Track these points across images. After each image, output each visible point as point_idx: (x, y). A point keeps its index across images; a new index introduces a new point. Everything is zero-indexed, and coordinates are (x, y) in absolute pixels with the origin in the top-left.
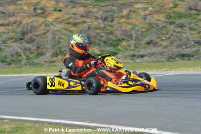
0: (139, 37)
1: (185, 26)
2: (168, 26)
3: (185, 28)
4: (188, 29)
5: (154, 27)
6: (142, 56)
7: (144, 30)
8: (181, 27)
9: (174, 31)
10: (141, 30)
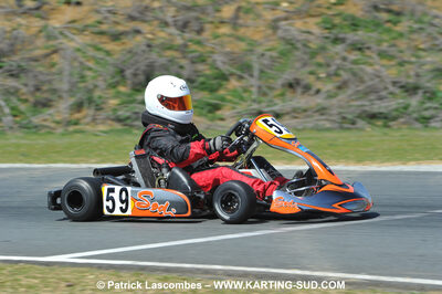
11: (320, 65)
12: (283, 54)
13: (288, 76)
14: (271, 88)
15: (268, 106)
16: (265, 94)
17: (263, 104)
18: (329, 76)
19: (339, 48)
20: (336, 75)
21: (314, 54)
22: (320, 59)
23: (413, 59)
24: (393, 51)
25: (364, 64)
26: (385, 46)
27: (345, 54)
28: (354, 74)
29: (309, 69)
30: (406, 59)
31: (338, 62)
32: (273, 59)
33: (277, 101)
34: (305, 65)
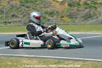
0: (7, 12)
1: (30, 7)
2: (21, 7)
3: (30, 8)
4: (31, 9)
5: (14, 8)
6: (10, 23)
7: (9, 9)
8: (28, 8)
9: (25, 10)
10: (7, 9)
11: (19, 11)
12: (11, 9)
13: (12, 14)
14: (8, 16)
15: (7, 21)
16: (7, 18)
17: (7, 20)
18: (21, 13)
19: (24, 7)
20: (23, 13)
21: (18, 9)
22: (19, 10)
23: (40, 10)
24: (36, 8)
25: (29, 11)
26: (34, 7)
27: (25, 9)
28: (27, 13)
29: (17, 12)
30: (39, 10)
31: (23, 10)
32: (9, 10)
33: (10, 19)
34: (16, 11)
